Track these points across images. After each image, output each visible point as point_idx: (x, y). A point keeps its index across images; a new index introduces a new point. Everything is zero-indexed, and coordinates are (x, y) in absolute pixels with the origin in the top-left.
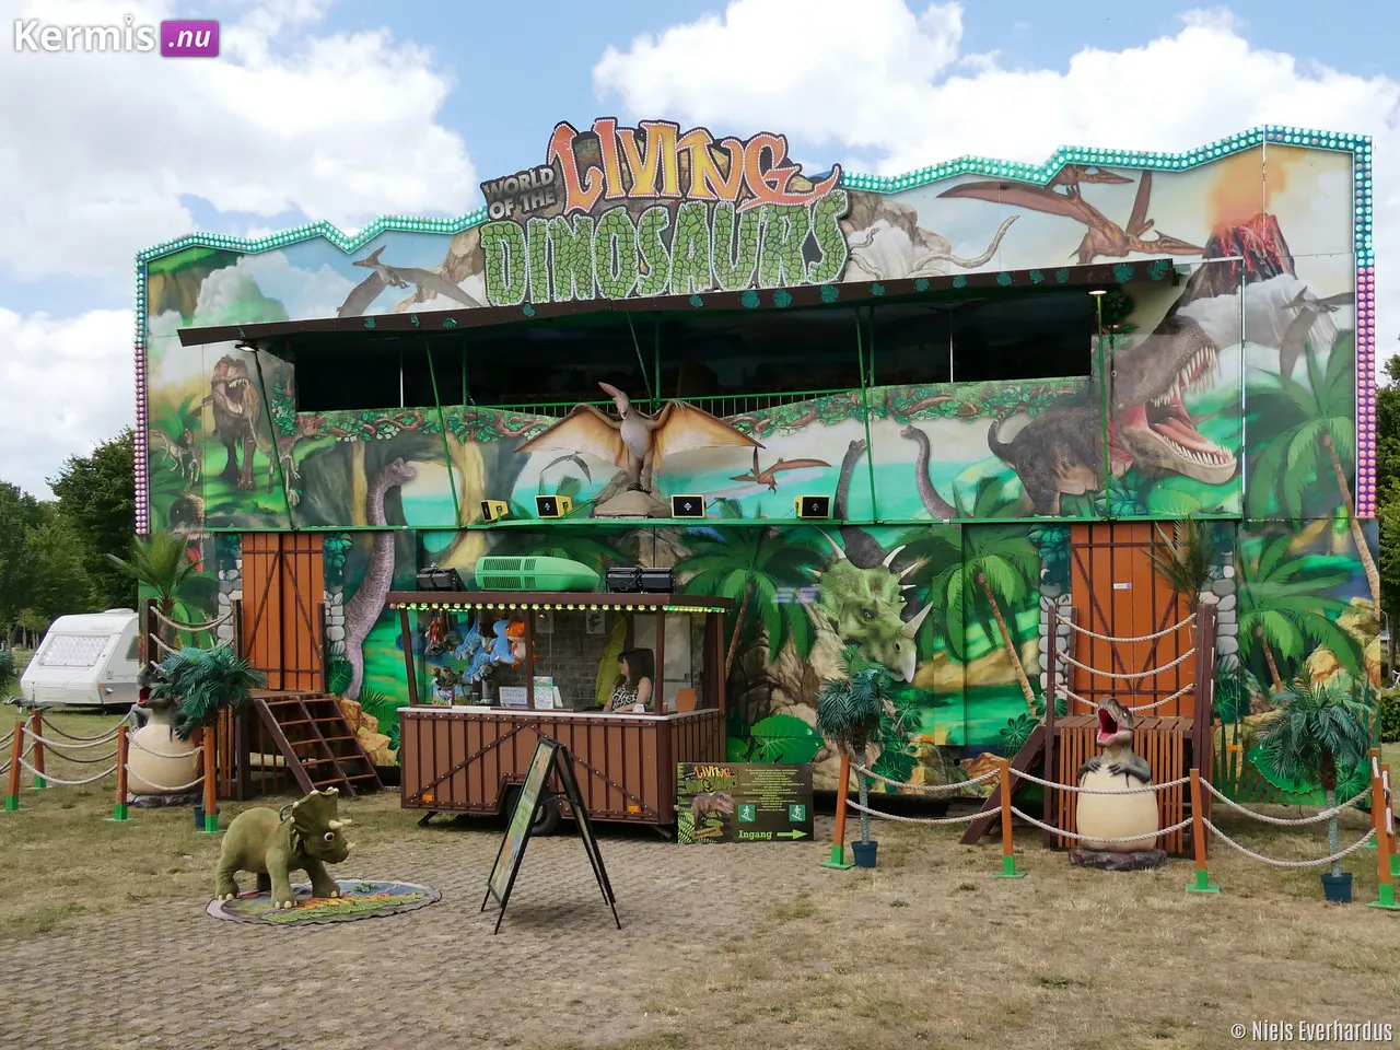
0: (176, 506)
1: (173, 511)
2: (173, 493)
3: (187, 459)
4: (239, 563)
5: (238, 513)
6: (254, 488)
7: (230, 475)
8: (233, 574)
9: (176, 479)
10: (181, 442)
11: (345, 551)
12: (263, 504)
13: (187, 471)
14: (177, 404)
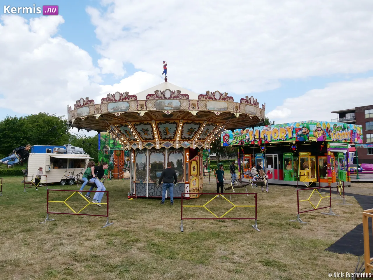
0: (104, 146)
1: (104, 147)
2: (104, 145)
3: (106, 141)
4: (113, 153)
5: (115, 148)
6: (117, 145)
7: (114, 143)
8: (112, 155)
9: (104, 143)
10: (105, 139)
11: (127, 152)
12: (118, 147)
13: (106, 143)
14: (105, 135)
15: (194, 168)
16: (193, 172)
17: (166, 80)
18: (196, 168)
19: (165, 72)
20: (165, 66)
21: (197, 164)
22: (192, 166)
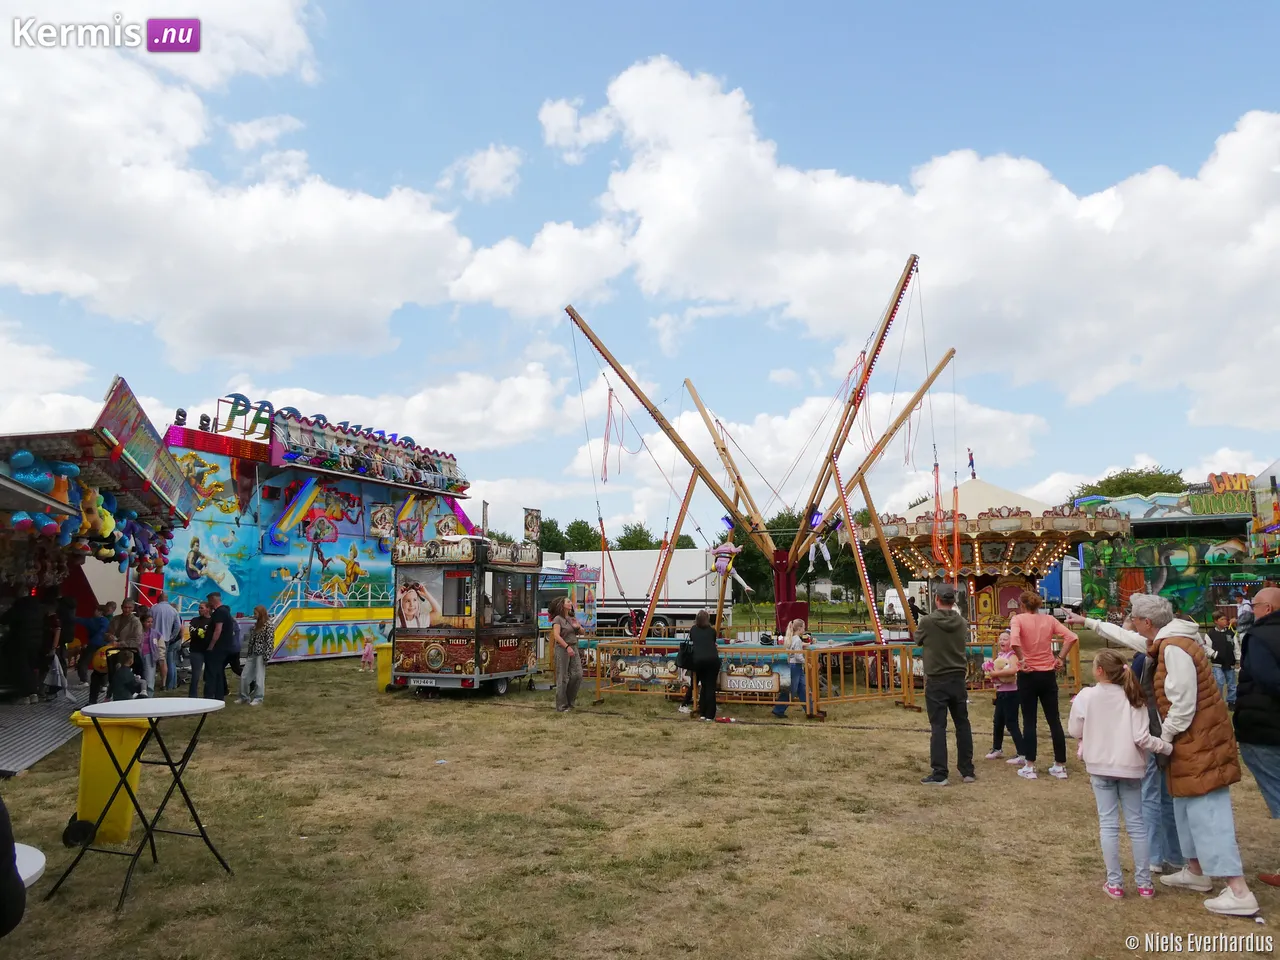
11: (1151, 572)
12: (1124, 561)
15: (985, 604)
16: (982, 608)
17: (974, 475)
18: (989, 602)
19: (972, 464)
20: (971, 455)
21: (990, 597)
22: (981, 601)
